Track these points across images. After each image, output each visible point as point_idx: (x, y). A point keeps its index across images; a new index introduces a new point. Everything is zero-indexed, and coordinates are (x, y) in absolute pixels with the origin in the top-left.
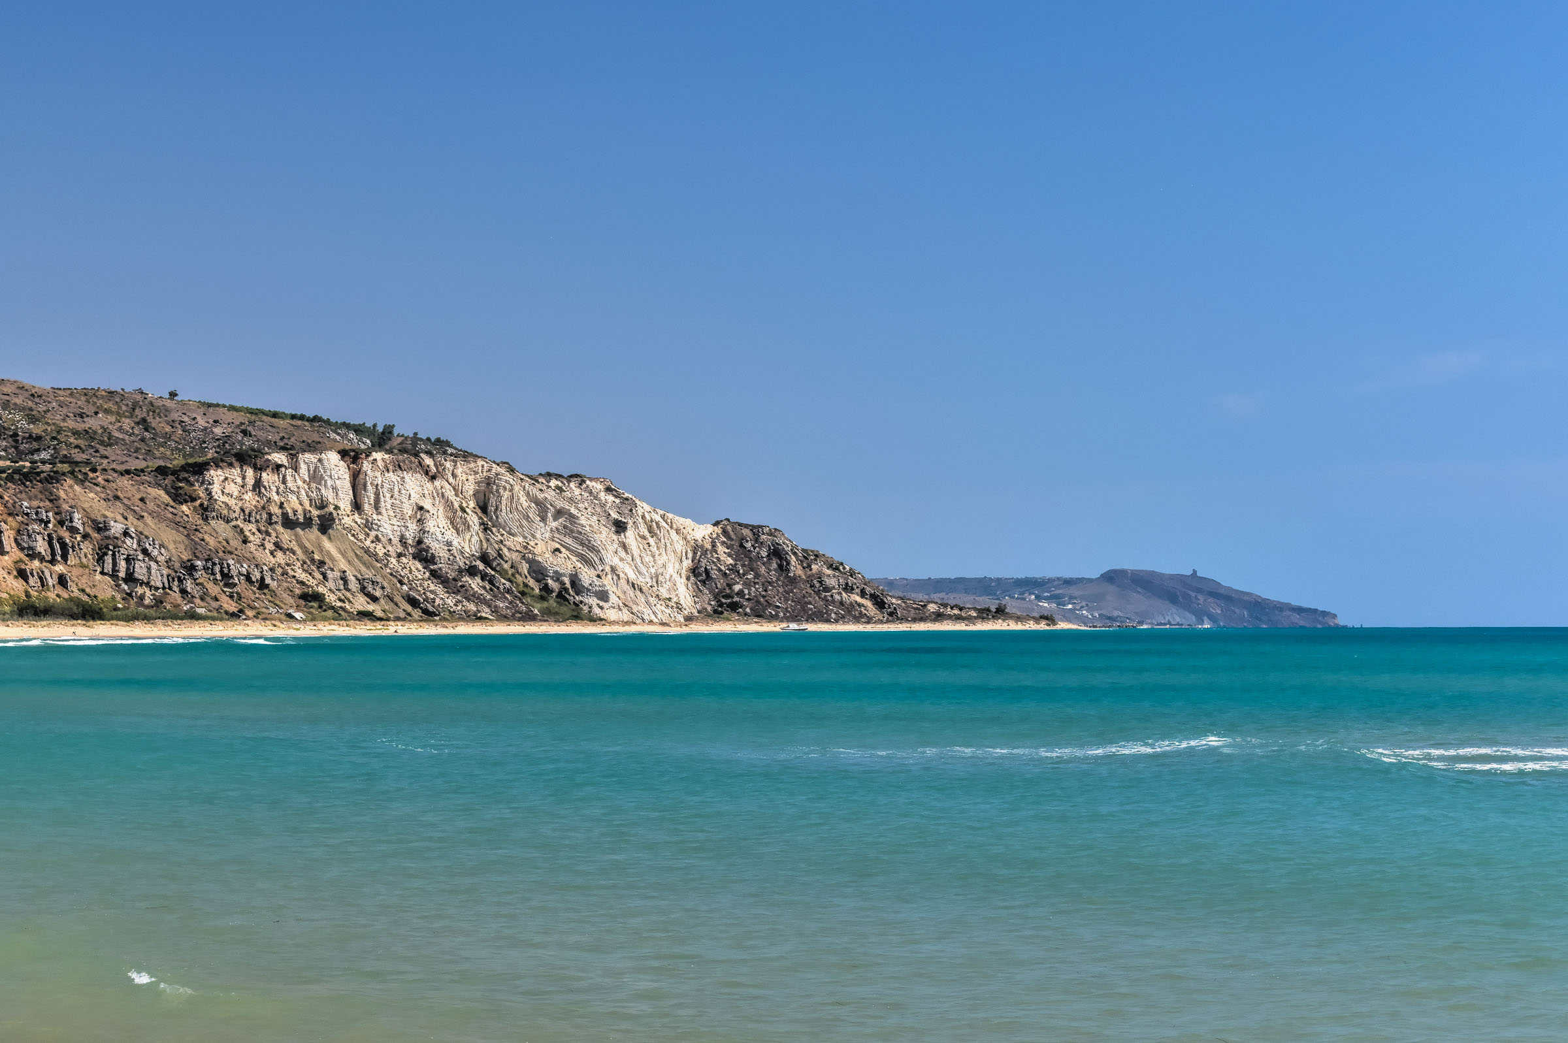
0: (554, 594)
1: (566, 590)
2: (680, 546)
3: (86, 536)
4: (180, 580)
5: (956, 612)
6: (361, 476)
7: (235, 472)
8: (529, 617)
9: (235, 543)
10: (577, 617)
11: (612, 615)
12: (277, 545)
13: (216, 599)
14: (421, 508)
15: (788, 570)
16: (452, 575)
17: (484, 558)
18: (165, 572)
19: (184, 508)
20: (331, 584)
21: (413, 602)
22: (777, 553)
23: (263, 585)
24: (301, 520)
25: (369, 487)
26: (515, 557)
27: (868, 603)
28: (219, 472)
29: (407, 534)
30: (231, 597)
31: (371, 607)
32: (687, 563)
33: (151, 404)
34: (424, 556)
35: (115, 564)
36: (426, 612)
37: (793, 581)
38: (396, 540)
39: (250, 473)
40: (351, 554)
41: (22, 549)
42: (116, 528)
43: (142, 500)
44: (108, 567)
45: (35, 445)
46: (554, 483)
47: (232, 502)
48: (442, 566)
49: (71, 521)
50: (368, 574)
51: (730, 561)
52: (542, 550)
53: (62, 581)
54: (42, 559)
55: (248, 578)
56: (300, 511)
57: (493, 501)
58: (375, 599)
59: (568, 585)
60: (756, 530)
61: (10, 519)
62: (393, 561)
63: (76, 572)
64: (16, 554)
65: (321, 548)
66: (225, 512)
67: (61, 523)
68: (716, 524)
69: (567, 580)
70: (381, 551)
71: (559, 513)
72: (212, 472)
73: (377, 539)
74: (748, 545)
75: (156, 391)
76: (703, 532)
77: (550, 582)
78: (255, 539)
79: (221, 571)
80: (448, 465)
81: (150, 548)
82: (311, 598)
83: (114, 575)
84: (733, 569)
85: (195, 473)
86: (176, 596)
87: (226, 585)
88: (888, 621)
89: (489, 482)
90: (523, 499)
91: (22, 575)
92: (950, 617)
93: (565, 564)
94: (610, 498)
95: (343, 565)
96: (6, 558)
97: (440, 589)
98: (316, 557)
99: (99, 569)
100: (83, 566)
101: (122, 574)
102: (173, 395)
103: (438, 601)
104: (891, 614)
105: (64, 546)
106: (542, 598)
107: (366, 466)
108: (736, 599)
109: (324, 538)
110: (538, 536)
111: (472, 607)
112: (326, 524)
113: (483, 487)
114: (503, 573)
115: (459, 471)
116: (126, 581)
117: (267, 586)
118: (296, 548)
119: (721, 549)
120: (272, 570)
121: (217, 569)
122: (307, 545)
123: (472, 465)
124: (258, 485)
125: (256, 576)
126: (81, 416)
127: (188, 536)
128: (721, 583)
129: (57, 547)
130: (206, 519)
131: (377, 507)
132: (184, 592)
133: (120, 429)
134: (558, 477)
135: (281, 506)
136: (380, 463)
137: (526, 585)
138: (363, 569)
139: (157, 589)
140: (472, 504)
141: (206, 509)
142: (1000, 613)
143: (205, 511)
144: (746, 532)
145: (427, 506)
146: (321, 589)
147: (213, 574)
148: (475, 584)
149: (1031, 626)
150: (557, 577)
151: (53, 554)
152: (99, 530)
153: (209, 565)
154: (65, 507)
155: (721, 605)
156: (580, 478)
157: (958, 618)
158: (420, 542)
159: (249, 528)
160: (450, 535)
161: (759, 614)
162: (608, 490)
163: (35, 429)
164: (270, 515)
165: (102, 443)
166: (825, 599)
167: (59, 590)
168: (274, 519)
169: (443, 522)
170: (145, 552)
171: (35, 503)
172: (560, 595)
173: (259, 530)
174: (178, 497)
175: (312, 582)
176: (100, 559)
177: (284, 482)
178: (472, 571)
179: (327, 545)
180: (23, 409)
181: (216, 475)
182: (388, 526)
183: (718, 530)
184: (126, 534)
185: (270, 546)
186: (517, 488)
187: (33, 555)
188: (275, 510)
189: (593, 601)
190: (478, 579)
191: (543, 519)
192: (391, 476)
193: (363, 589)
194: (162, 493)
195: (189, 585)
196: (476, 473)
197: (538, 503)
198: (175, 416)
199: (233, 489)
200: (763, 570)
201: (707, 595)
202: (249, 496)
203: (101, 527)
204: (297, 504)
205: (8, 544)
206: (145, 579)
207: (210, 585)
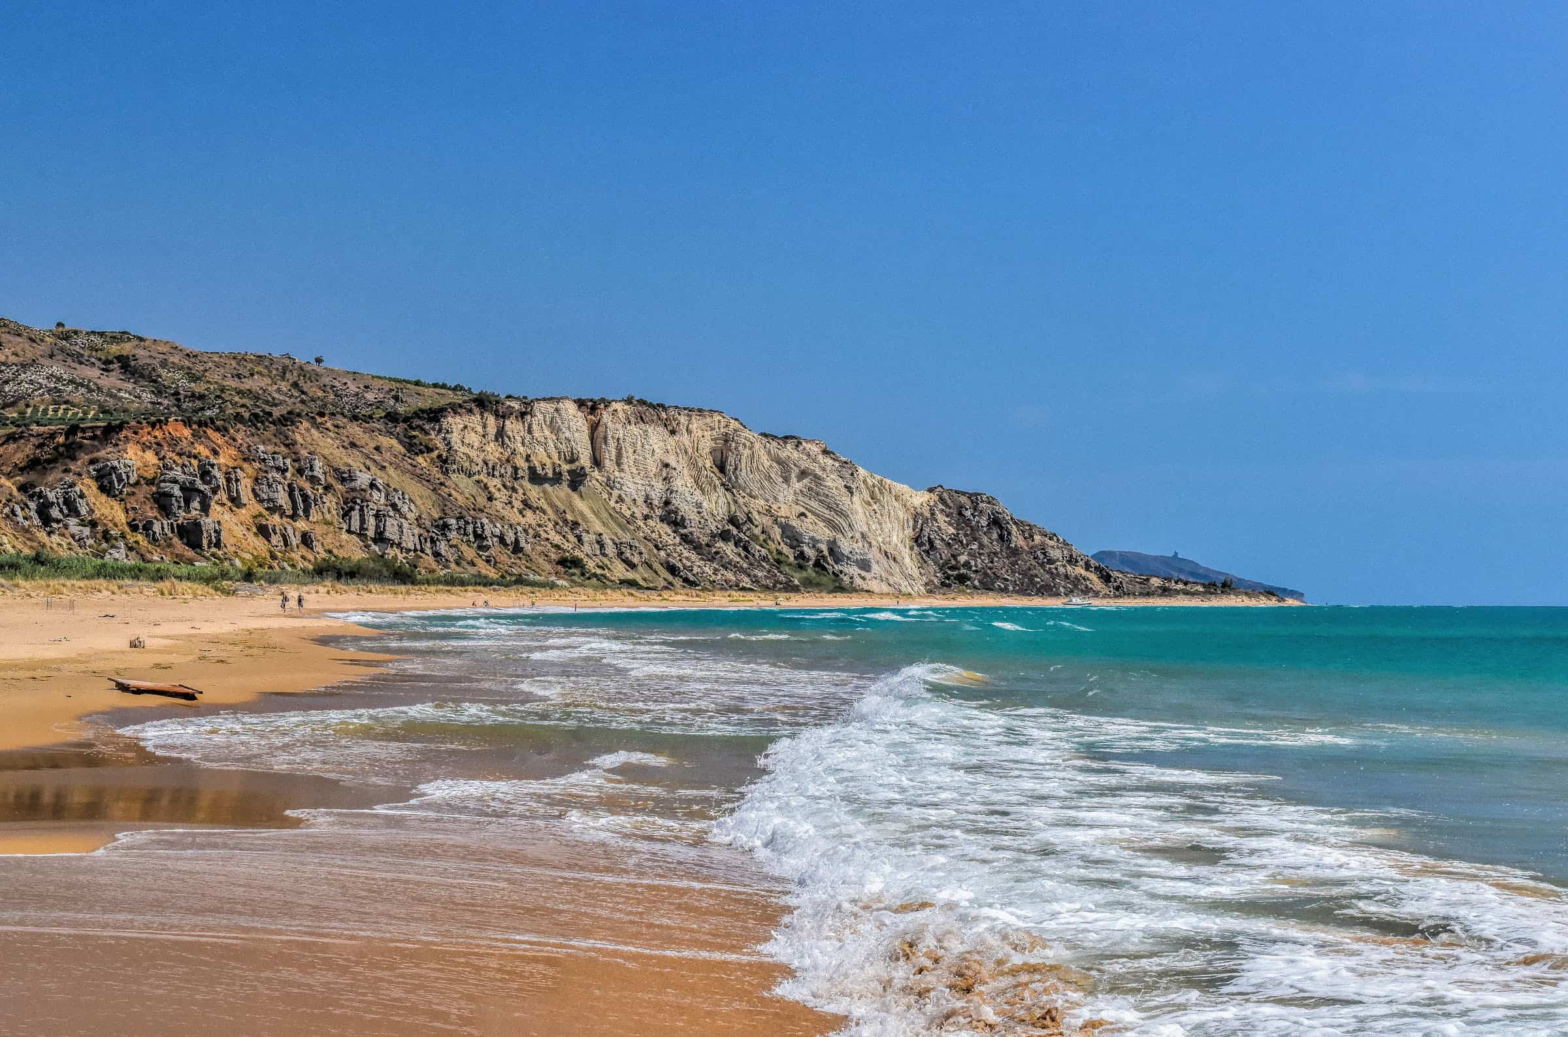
0: (811, 563)
1: (824, 557)
2: (901, 513)
3: (327, 488)
4: (433, 541)
6: (601, 429)
7: (475, 420)
8: (790, 588)
9: (482, 501)
10: (840, 589)
11: (874, 585)
12: (526, 504)
13: (474, 565)
14: (667, 465)
15: (1010, 541)
16: (704, 540)
17: (733, 520)
18: (417, 531)
19: (420, 459)
20: (586, 548)
21: (672, 570)
22: (997, 522)
23: (517, 549)
24: (550, 475)
25: (610, 441)
26: (766, 521)
27: (1093, 577)
28: (458, 419)
29: (653, 495)
30: (488, 561)
31: (630, 575)
32: (909, 532)
34: (674, 520)
35: (363, 521)
36: (686, 580)
37: (1015, 552)
38: (640, 501)
39: (491, 420)
40: (605, 515)
41: (261, 501)
42: (363, 479)
43: (377, 449)
44: (356, 524)
45: (199, 404)
47: (473, 454)
48: (693, 529)
49: (312, 469)
50: (626, 538)
51: (952, 530)
53: (306, 540)
54: (282, 514)
55: (502, 540)
56: (548, 462)
57: (731, 459)
58: (633, 566)
59: (826, 553)
60: (974, 498)
61: (245, 465)
62: (641, 523)
63: (320, 529)
64: (256, 508)
65: (572, 507)
66: (467, 464)
67: (300, 471)
68: (931, 490)
69: (824, 547)
70: (628, 514)
71: (803, 474)
72: (450, 419)
73: (620, 499)
74: (968, 513)
75: (304, 356)
76: (920, 499)
77: (806, 549)
78: (501, 495)
79: (475, 532)
80: (683, 419)
81: (399, 503)
82: (569, 563)
83: (362, 535)
84: (956, 538)
85: (430, 420)
86: (430, 559)
87: (480, 548)
88: (1114, 597)
89: (726, 439)
90: (764, 458)
91: (263, 531)
92: (1177, 592)
93: (815, 530)
94: (829, 462)
95: (599, 528)
96: (243, 511)
97: (694, 556)
98: (569, 517)
99: (345, 527)
100: (327, 523)
101: (371, 533)
102: (318, 359)
103: (696, 569)
104: (1117, 588)
105: (305, 498)
106: (801, 567)
107: (606, 417)
108: (963, 571)
109: (575, 497)
110: (781, 498)
111: (730, 576)
112: (577, 480)
113: (720, 444)
114: (754, 537)
115: (694, 425)
116: (375, 541)
117: (521, 550)
118: (545, 507)
119: (941, 518)
120: (525, 531)
121: (470, 528)
122: (558, 504)
123: (708, 420)
124: (500, 434)
125: (510, 537)
126: (239, 376)
127: (434, 490)
128: (946, 553)
129: (299, 500)
130: (446, 473)
131: (618, 462)
132: (437, 554)
134: (774, 438)
135: (528, 459)
136: (621, 415)
137: (780, 553)
138: (620, 532)
139: (408, 551)
140: (708, 464)
141: (445, 461)
142: (1228, 588)
143: (444, 463)
144: (963, 500)
145: (673, 464)
146: (577, 553)
147: (465, 534)
148: (729, 550)
150: (814, 542)
151: (295, 507)
152: (343, 481)
153: (462, 523)
154: (304, 453)
155: (948, 578)
156: (796, 441)
158: (667, 503)
159: (494, 483)
160: (698, 495)
161: (987, 587)
162: (825, 452)
163: (199, 388)
164: (516, 469)
166: (1050, 572)
167: (303, 550)
168: (520, 473)
169: (689, 481)
170: (394, 506)
171: (270, 448)
172: (817, 564)
173: (505, 486)
174: (413, 447)
175: (567, 546)
176: (346, 515)
177: (530, 432)
178: (725, 536)
179: (580, 504)
180: (182, 368)
181: (454, 422)
182: (632, 485)
183: (935, 497)
184: (373, 485)
185: (518, 504)
186: (757, 446)
187: (275, 509)
188: (521, 463)
189: (854, 570)
190: (731, 544)
191: (786, 480)
192: (634, 429)
193: (621, 554)
194: (394, 442)
195: (442, 547)
196: (712, 429)
197: (779, 462)
199: (473, 438)
200: (985, 540)
201: (932, 567)
202: (492, 447)
203: (345, 477)
204: (545, 457)
205: (246, 495)
206: (396, 539)
207: (464, 548)
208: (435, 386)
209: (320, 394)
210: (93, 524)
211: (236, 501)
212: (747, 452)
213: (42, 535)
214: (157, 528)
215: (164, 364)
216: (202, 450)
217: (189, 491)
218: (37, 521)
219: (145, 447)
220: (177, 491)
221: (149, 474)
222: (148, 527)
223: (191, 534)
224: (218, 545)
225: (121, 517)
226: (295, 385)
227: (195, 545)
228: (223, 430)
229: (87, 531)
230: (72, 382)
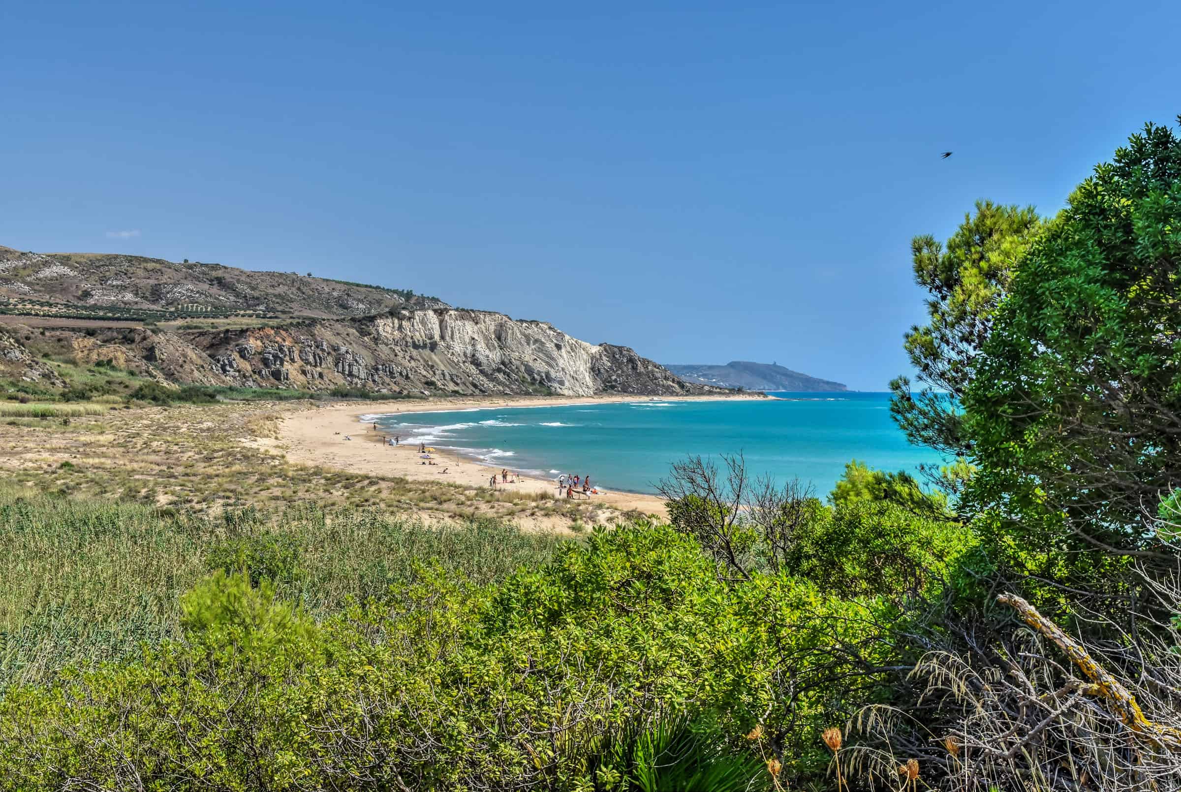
0: (537, 382)
1: (543, 380)
2: (585, 357)
3: (329, 353)
4: (372, 375)
5: (718, 390)
6: (444, 323)
7: (389, 320)
8: (528, 393)
9: (392, 356)
10: (550, 394)
11: (566, 392)
12: (411, 357)
13: (389, 385)
14: (473, 339)
15: (637, 369)
16: (490, 372)
17: (503, 363)
18: (365, 371)
19: (366, 338)
20: (437, 377)
21: (475, 386)
22: (631, 360)
23: (407, 377)
24: (422, 345)
25: (448, 328)
26: (518, 363)
27: (676, 386)
28: (382, 321)
29: (467, 352)
30: (395, 383)
31: (456, 388)
32: (589, 365)
33: (301, 280)
34: (476, 363)
35: (343, 367)
36: (481, 390)
37: (640, 374)
38: (462, 354)
39: (396, 321)
40: (446, 362)
41: (302, 360)
42: (343, 349)
43: (348, 334)
44: (340, 369)
46: (525, 325)
47: (389, 336)
48: (485, 367)
49: (322, 346)
50: (454, 372)
51: (609, 364)
52: (528, 358)
54: (311, 365)
55: (401, 374)
56: (421, 340)
57: (503, 335)
58: (457, 384)
59: (544, 378)
60: (620, 349)
61: (296, 345)
62: (461, 365)
63: (326, 371)
64: (300, 363)
65: (431, 359)
66: (386, 341)
67: (317, 347)
68: (600, 345)
69: (543, 375)
70: (456, 360)
71: (536, 341)
72: (378, 321)
73: (453, 354)
74: (617, 356)
75: (302, 273)
76: (595, 349)
77: (535, 376)
78: (401, 354)
79: (389, 371)
80: (482, 316)
82: (429, 384)
83: (343, 373)
84: (611, 368)
85: (370, 321)
86: (370, 383)
88: (686, 395)
89: (501, 325)
90: (518, 334)
91: (304, 373)
92: (716, 393)
93: (540, 366)
94: (552, 333)
95: (443, 368)
96: (296, 364)
97: (485, 379)
98: (430, 363)
99: (336, 370)
100: (329, 368)
101: (347, 372)
102: (309, 275)
103: (486, 387)
104: (688, 392)
105: (320, 358)
106: (533, 384)
107: (447, 317)
108: (613, 384)
109: (432, 354)
110: (526, 353)
111: (501, 388)
112: (433, 347)
113: (499, 328)
114: (512, 371)
115: (487, 320)
116: (348, 376)
117: (409, 378)
118: (420, 359)
119: (604, 358)
120: (411, 370)
121: (387, 369)
122: (425, 357)
123: (493, 317)
124: (400, 327)
125: (404, 373)
126: (273, 286)
127: (372, 353)
128: (605, 375)
129: (318, 359)
130: (377, 344)
131: (452, 338)
132: (374, 381)
133: (292, 293)
134: (526, 322)
135: (412, 338)
137: (523, 378)
138: (452, 369)
139: (363, 380)
140: (493, 336)
141: (376, 339)
142: (740, 391)
143: (376, 340)
144: (616, 350)
145: (476, 338)
146: (433, 379)
147: (386, 372)
148: (501, 376)
149: (756, 398)
150: (539, 373)
151: (316, 362)
152: (335, 350)
153: (384, 367)
154: (319, 339)
155: (606, 387)
156: (537, 323)
157: (719, 393)
158: (474, 355)
159: (397, 349)
160: (487, 352)
161: (624, 392)
162: (550, 328)
163: (256, 294)
164: (407, 342)
165: (288, 301)
166: (655, 384)
167: (320, 380)
168: (409, 344)
169: (484, 346)
170: (356, 361)
171: (305, 337)
172: (540, 382)
173: (402, 350)
174: (363, 333)
175: (429, 376)
177: (413, 326)
178: (499, 370)
179: (434, 357)
180: (247, 283)
181: (380, 322)
182: (458, 348)
183: (602, 348)
184: (347, 352)
185: (407, 358)
186: (515, 328)
187: (308, 363)
188: (409, 340)
189: (556, 385)
190: (502, 374)
191: (528, 344)
192: (459, 323)
193: (452, 379)
194: (354, 331)
195: (376, 378)
196: (495, 321)
197: (525, 336)
198: (314, 286)
199: (389, 329)
200: (625, 369)
201: (599, 381)
202: (396, 333)
203: (336, 349)
204: (419, 336)
205: (297, 358)
206: (357, 374)
207: (385, 378)
208: (366, 286)
209: (311, 293)
210: (239, 371)
211: (293, 360)
212: (510, 332)
213: (223, 377)
214: (263, 372)
215: (238, 281)
216: (278, 339)
217: (276, 357)
218: (221, 371)
219: (257, 339)
220: (271, 358)
221: (259, 350)
222: (260, 373)
223: (277, 375)
224: (287, 379)
225: (249, 368)
226: (299, 289)
227: (279, 379)
228: (286, 330)
229: (237, 374)
230: (198, 292)
